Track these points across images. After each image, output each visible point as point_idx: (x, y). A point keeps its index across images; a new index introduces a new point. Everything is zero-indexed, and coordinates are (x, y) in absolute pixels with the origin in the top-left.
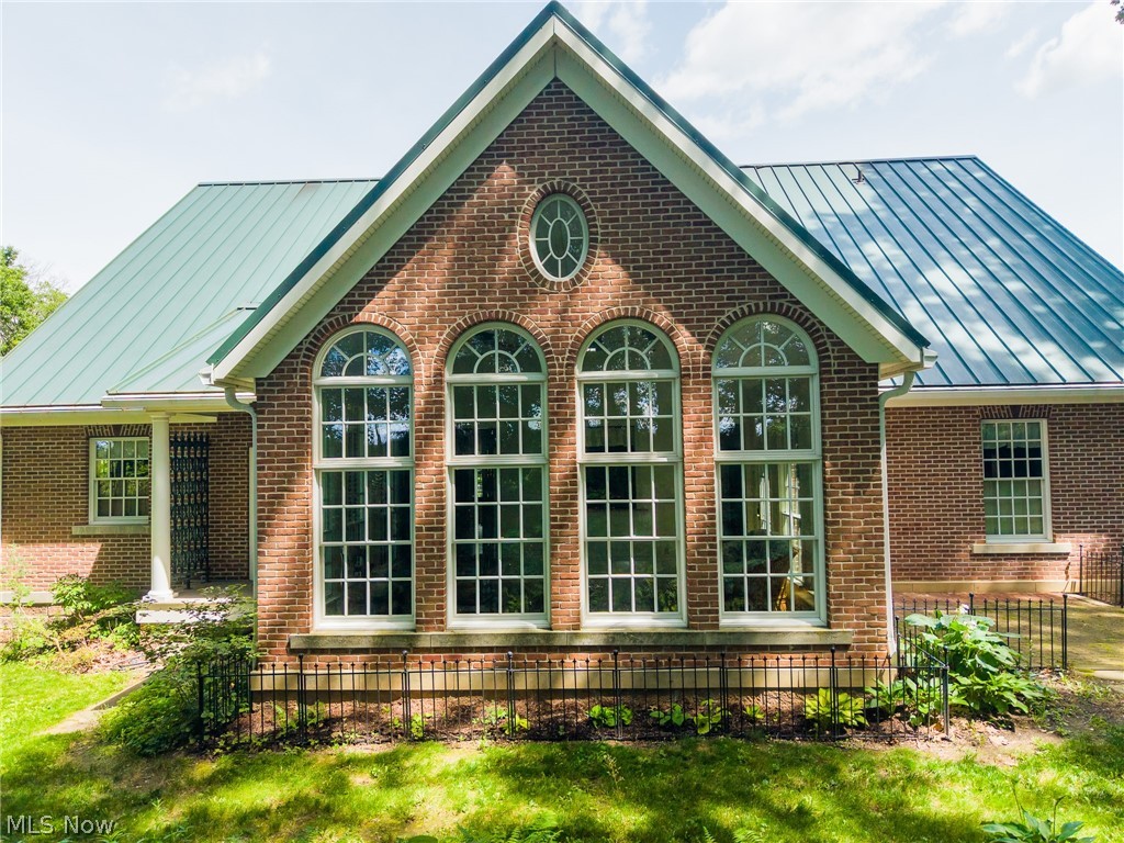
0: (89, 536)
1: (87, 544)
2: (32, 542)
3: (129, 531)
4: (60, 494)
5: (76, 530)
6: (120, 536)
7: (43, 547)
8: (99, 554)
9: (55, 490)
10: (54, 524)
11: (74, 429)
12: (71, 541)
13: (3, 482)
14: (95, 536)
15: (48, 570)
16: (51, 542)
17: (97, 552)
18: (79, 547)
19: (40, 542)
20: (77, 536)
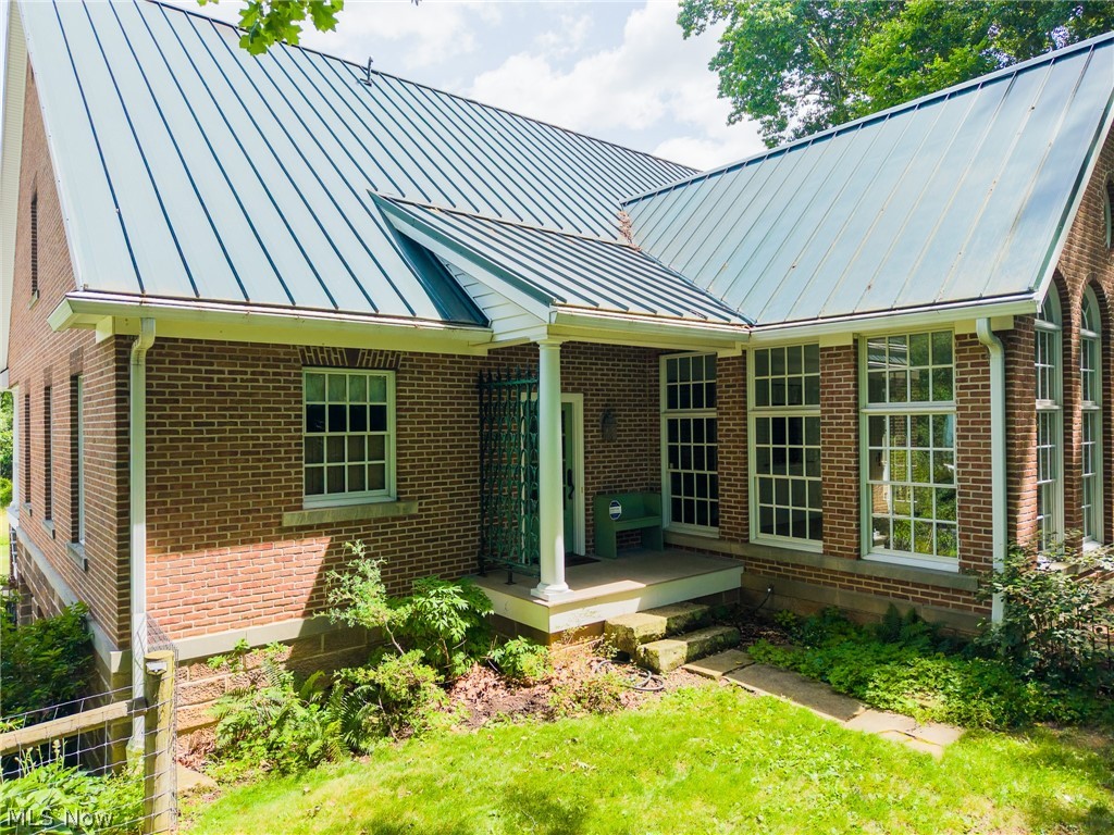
0: (310, 527)
1: (307, 541)
2: (207, 546)
3: (377, 513)
4: (259, 460)
5: (289, 519)
6: (361, 522)
7: (229, 553)
8: (328, 554)
9: (249, 453)
10: (249, 512)
11: (281, 350)
12: (279, 539)
13: (148, 441)
14: (319, 526)
15: (238, 592)
16: (243, 542)
17: (324, 552)
18: (293, 546)
19: (221, 545)
20: (290, 529)
